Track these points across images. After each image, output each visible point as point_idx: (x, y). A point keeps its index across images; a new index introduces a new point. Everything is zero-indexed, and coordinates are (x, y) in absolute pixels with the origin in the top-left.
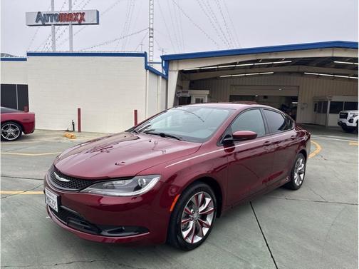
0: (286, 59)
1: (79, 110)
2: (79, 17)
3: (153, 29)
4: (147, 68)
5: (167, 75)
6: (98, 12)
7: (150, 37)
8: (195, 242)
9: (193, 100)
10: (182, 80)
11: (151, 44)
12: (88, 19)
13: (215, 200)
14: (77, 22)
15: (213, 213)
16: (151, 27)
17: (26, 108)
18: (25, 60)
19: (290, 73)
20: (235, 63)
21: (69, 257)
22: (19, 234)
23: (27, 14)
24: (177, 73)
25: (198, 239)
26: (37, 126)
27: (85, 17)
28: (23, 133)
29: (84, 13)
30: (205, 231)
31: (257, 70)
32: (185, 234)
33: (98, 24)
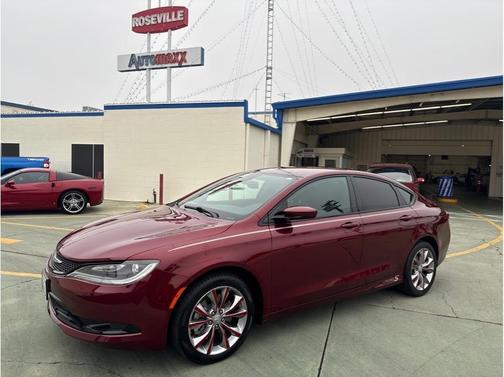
0: (462, 101)
1: (161, 176)
2: (180, 57)
3: (271, 68)
4: (247, 120)
5: (280, 128)
6: (203, 50)
7: (268, 78)
8: (213, 353)
9: (322, 162)
10: (307, 135)
11: (269, 88)
12: (189, 59)
13: (250, 299)
14: (177, 64)
15: (246, 317)
16: (270, 65)
17: (100, 173)
18: (102, 114)
19: (476, 121)
20: (383, 109)
21: (58, 356)
22: (20, 325)
23: (120, 58)
24: (294, 125)
25: (220, 350)
26: (106, 196)
27: (187, 57)
28: (88, 204)
29: (185, 53)
30: (233, 340)
31: (420, 117)
32: (196, 341)
33: (202, 64)
